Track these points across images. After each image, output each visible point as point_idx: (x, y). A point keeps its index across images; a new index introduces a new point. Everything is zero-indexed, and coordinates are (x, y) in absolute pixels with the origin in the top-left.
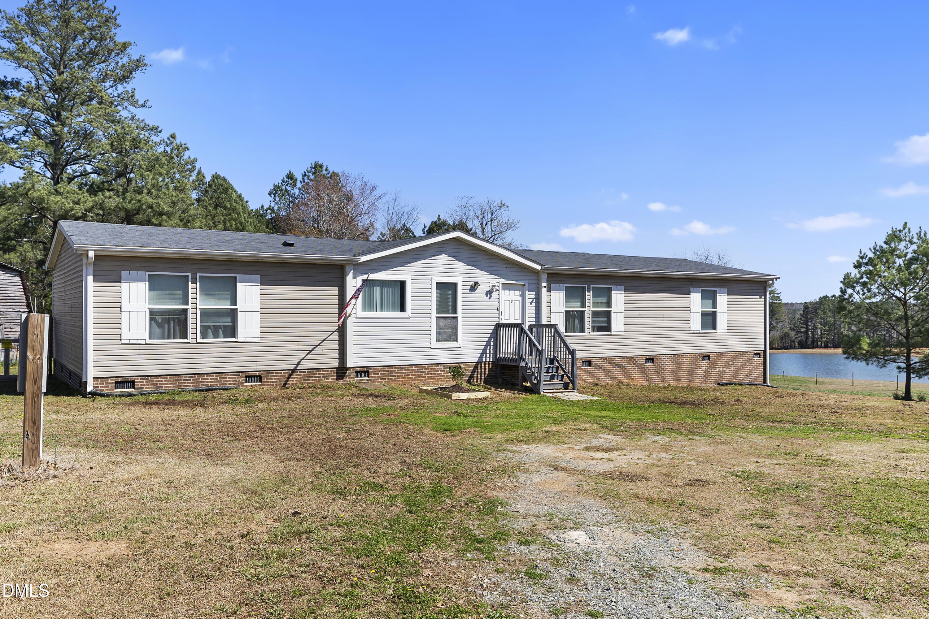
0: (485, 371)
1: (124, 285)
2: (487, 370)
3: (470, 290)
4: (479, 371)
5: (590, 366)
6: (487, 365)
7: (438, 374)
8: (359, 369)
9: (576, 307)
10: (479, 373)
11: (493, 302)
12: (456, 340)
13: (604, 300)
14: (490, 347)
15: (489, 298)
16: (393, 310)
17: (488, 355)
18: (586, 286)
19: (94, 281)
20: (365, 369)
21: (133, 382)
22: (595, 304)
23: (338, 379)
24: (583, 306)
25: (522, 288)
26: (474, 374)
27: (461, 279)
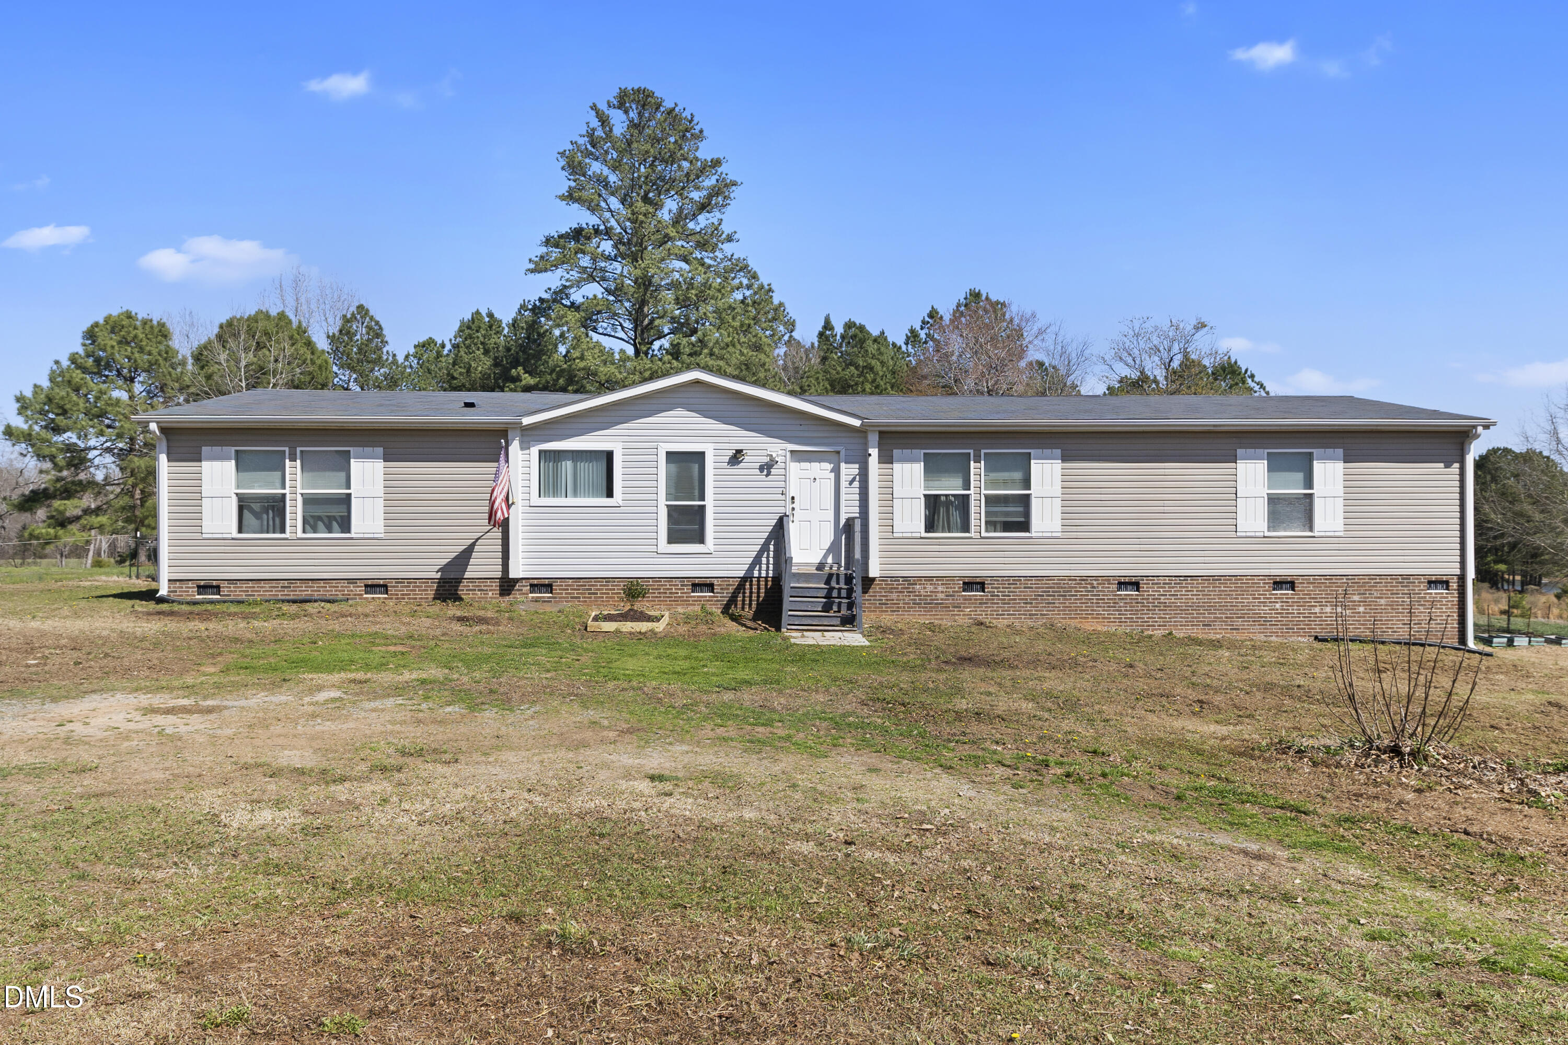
0: (758, 593)
1: (205, 465)
2: (763, 591)
3: (728, 463)
4: (748, 591)
5: (984, 591)
6: (762, 583)
7: (671, 593)
8: (536, 582)
9: (949, 487)
10: (747, 594)
11: (774, 480)
12: (701, 540)
13: (1018, 475)
14: (768, 555)
15: (767, 475)
16: (596, 495)
17: (764, 567)
19: (169, 461)
20: (547, 582)
21: (218, 587)
22: (991, 484)
23: (501, 594)
24: (967, 486)
25: (835, 459)
26: (737, 597)
27: (712, 446)
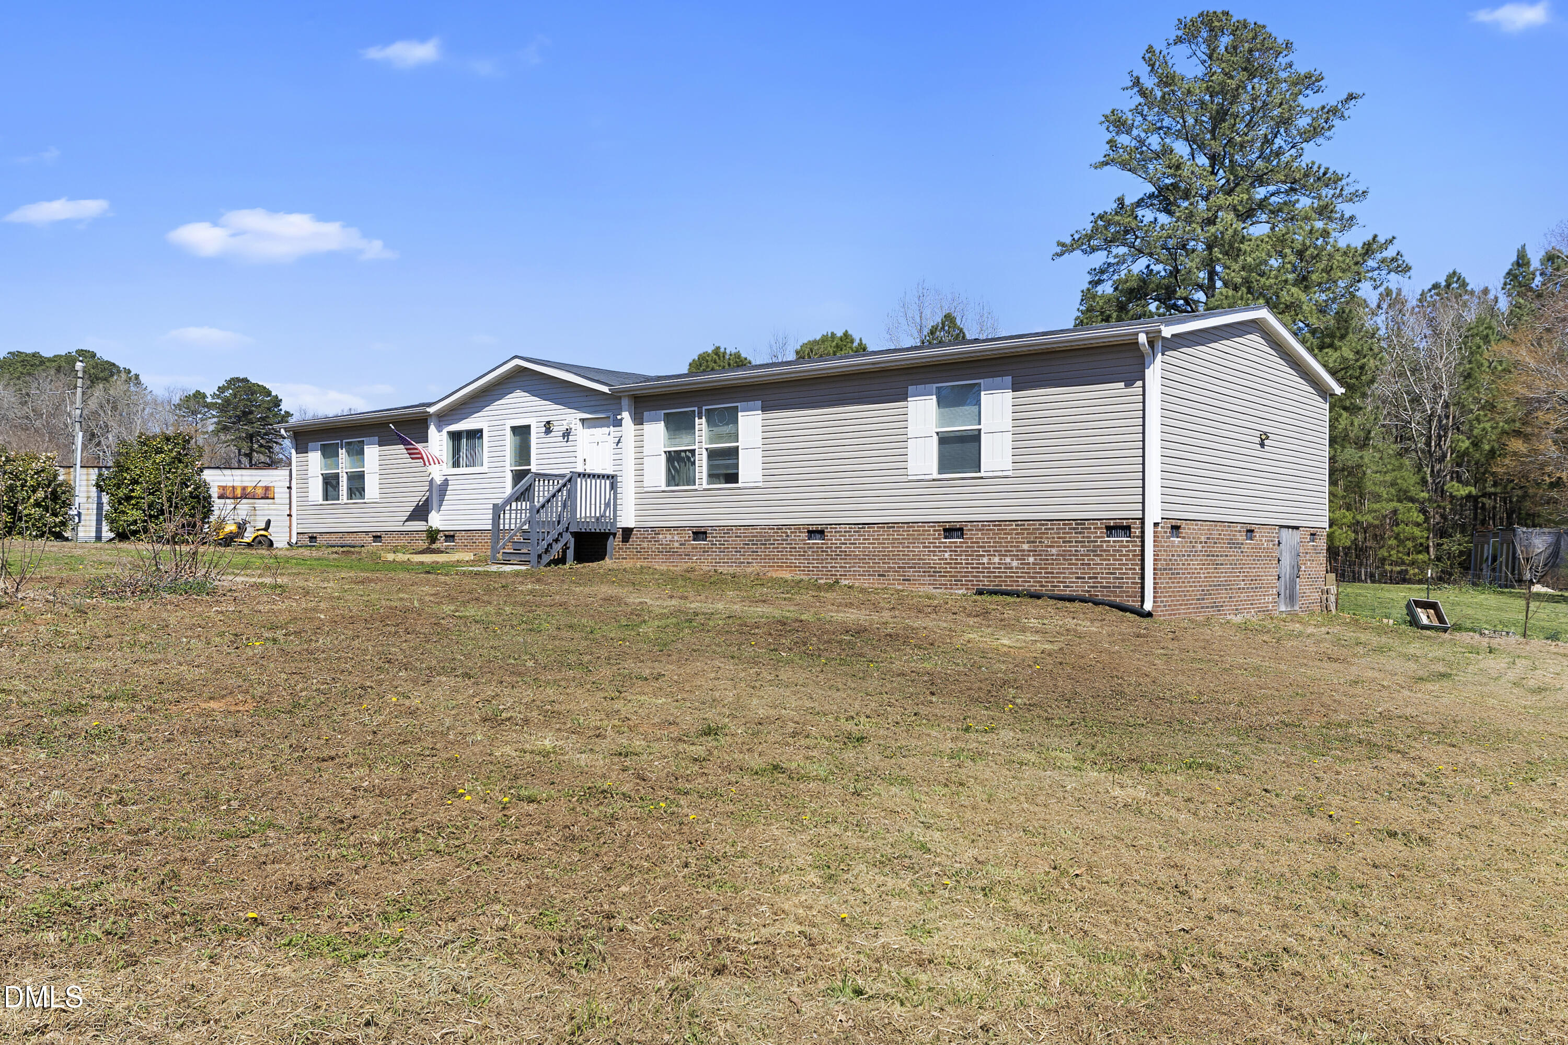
18: (696, 409)
